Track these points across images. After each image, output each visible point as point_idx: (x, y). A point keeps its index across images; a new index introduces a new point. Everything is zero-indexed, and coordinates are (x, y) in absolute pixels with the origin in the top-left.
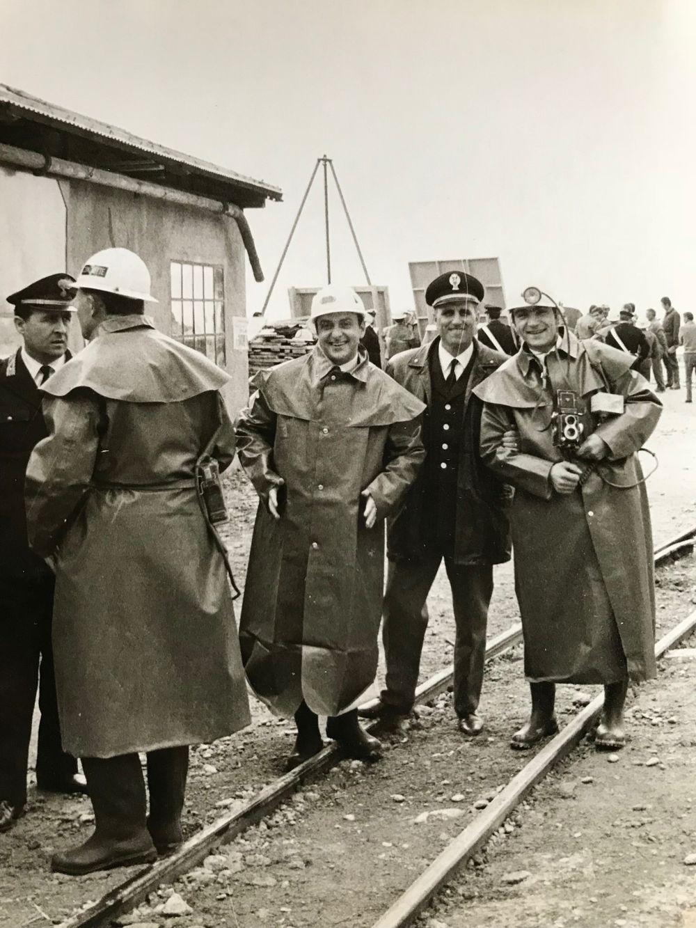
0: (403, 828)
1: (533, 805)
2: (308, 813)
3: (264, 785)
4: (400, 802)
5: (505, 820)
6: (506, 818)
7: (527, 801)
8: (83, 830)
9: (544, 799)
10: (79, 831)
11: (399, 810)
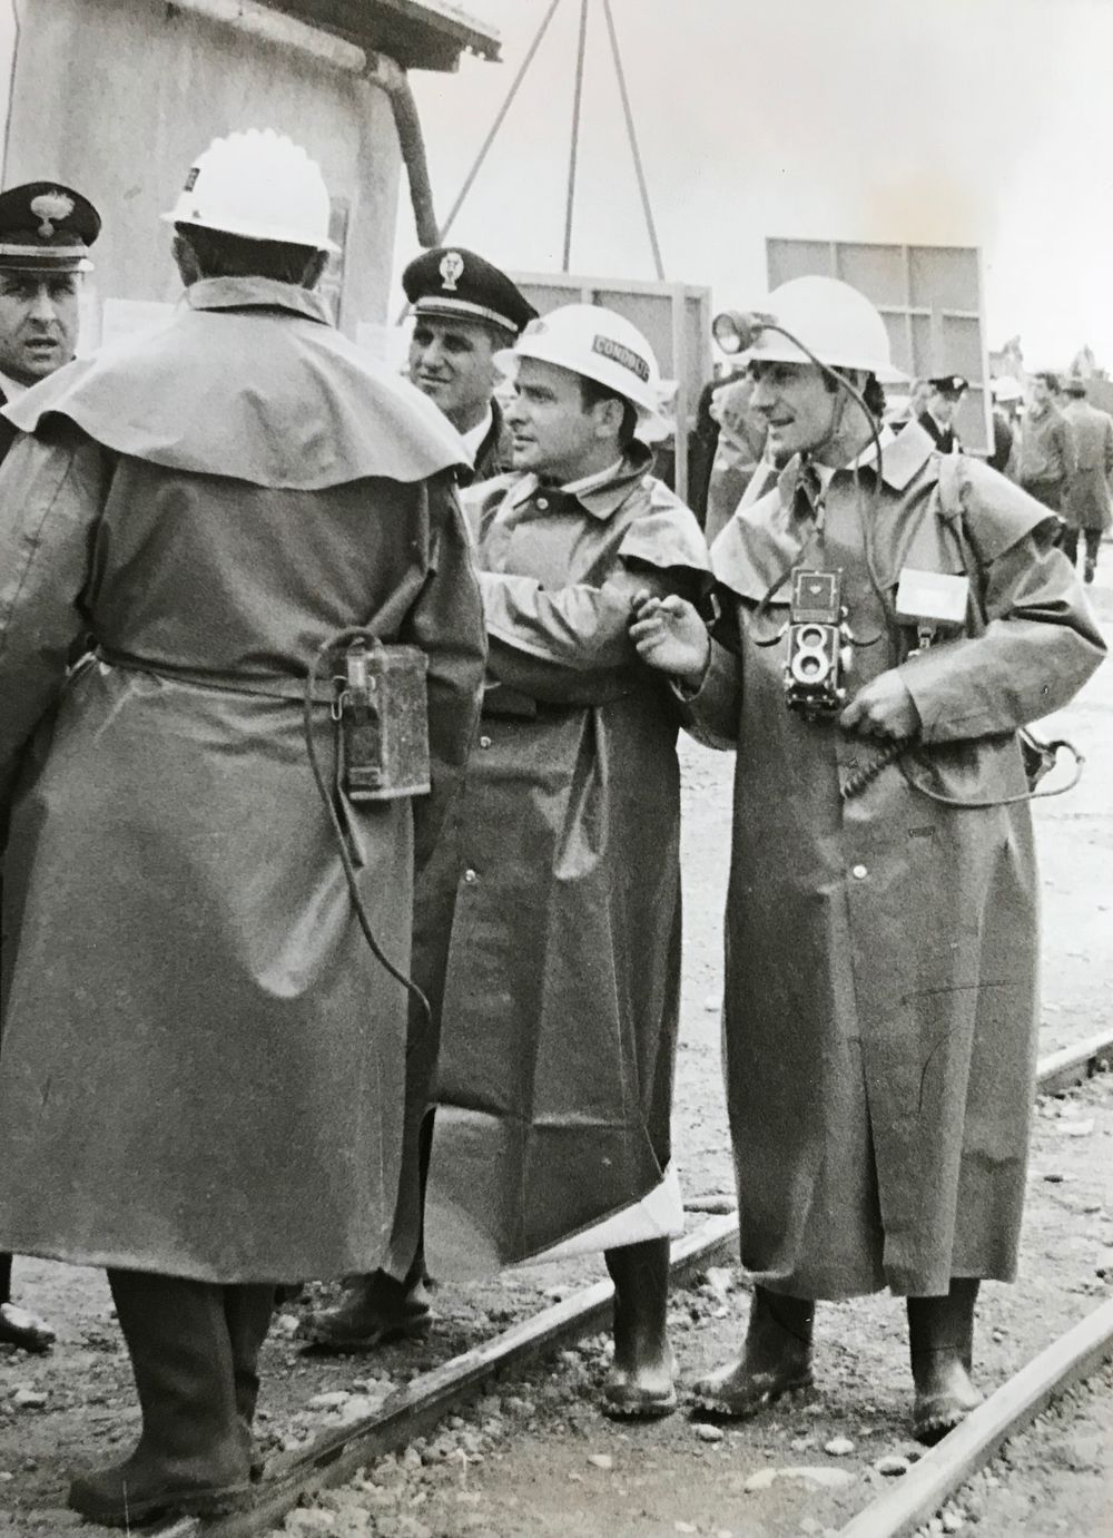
0: (720, 1497)
1: (1006, 1479)
2: (508, 1440)
3: (415, 1372)
4: (713, 1440)
5: (944, 1505)
6: (947, 1499)
7: (992, 1468)
8: (21, 1420)
9: (1031, 1468)
10: (13, 1422)
11: (708, 1458)
